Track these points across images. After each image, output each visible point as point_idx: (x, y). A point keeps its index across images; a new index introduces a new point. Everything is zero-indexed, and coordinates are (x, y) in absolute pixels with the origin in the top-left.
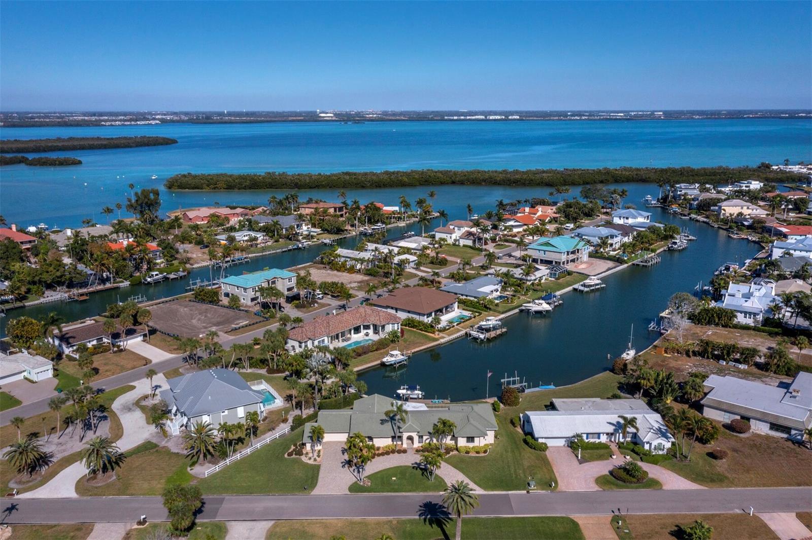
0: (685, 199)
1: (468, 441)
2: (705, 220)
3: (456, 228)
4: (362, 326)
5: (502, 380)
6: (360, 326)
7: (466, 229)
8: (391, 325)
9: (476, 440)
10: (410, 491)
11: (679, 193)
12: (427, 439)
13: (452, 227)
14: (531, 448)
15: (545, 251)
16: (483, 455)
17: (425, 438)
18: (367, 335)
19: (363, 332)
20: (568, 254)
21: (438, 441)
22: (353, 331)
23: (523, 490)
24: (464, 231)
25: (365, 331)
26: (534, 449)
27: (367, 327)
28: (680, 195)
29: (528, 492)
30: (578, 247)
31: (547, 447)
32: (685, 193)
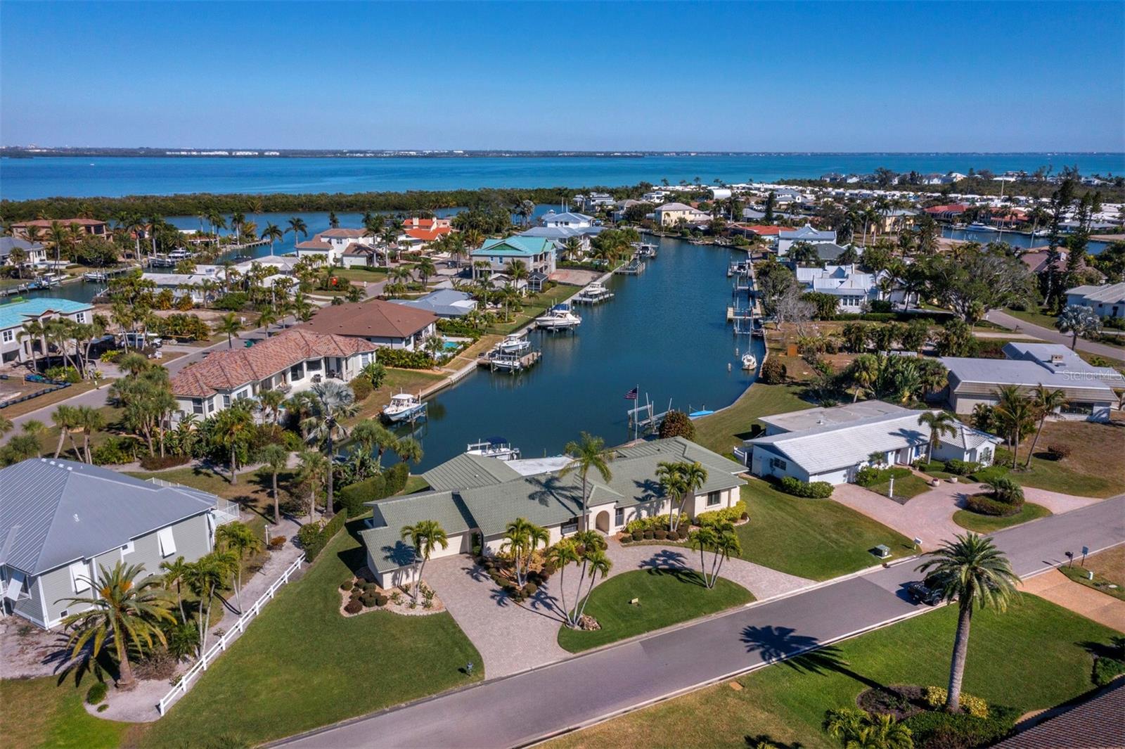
0: (602, 211)
1: (710, 503)
2: (644, 230)
3: (334, 241)
4: (305, 365)
5: (630, 412)
6: (301, 364)
7: (351, 241)
8: (360, 356)
9: (724, 495)
10: (690, 617)
11: (592, 203)
12: (630, 516)
13: (325, 240)
14: (801, 496)
15: (501, 257)
16: (742, 523)
18: (317, 379)
19: (309, 375)
20: (536, 260)
22: (289, 375)
23: (875, 563)
24: (348, 244)
25: (313, 373)
26: (811, 496)
27: (313, 365)
28: (594, 206)
29: (885, 566)
30: (545, 250)
31: (832, 488)
32: (602, 203)
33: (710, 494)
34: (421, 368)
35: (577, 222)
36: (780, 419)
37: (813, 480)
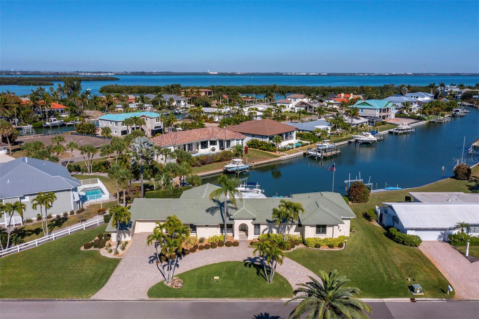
0: (451, 95)
1: (318, 232)
2: (470, 104)
3: (292, 100)
4: (209, 142)
5: (346, 181)
6: (207, 141)
7: (300, 100)
8: (235, 141)
9: (329, 230)
11: (446, 91)
12: (264, 230)
13: (289, 99)
14: (398, 242)
15: (362, 109)
16: (338, 249)
17: (263, 227)
18: (213, 150)
19: (210, 147)
21: (278, 232)
22: (200, 146)
23: (405, 296)
24: (298, 101)
25: (212, 146)
26: (403, 243)
27: (213, 143)
29: (413, 300)
31: (420, 241)
32: (451, 90)
33: (318, 227)
34: (271, 151)
35: (423, 97)
36: (423, 195)
37: (409, 233)
